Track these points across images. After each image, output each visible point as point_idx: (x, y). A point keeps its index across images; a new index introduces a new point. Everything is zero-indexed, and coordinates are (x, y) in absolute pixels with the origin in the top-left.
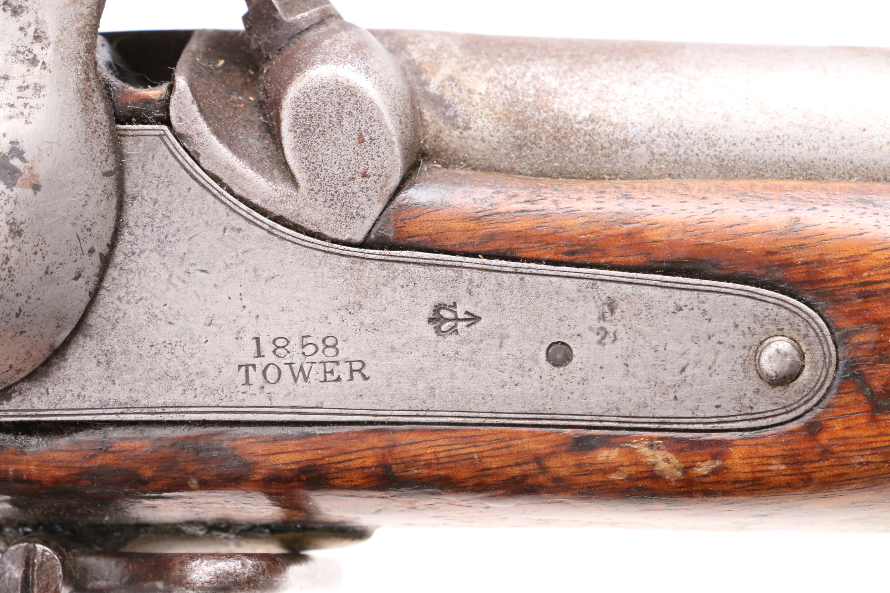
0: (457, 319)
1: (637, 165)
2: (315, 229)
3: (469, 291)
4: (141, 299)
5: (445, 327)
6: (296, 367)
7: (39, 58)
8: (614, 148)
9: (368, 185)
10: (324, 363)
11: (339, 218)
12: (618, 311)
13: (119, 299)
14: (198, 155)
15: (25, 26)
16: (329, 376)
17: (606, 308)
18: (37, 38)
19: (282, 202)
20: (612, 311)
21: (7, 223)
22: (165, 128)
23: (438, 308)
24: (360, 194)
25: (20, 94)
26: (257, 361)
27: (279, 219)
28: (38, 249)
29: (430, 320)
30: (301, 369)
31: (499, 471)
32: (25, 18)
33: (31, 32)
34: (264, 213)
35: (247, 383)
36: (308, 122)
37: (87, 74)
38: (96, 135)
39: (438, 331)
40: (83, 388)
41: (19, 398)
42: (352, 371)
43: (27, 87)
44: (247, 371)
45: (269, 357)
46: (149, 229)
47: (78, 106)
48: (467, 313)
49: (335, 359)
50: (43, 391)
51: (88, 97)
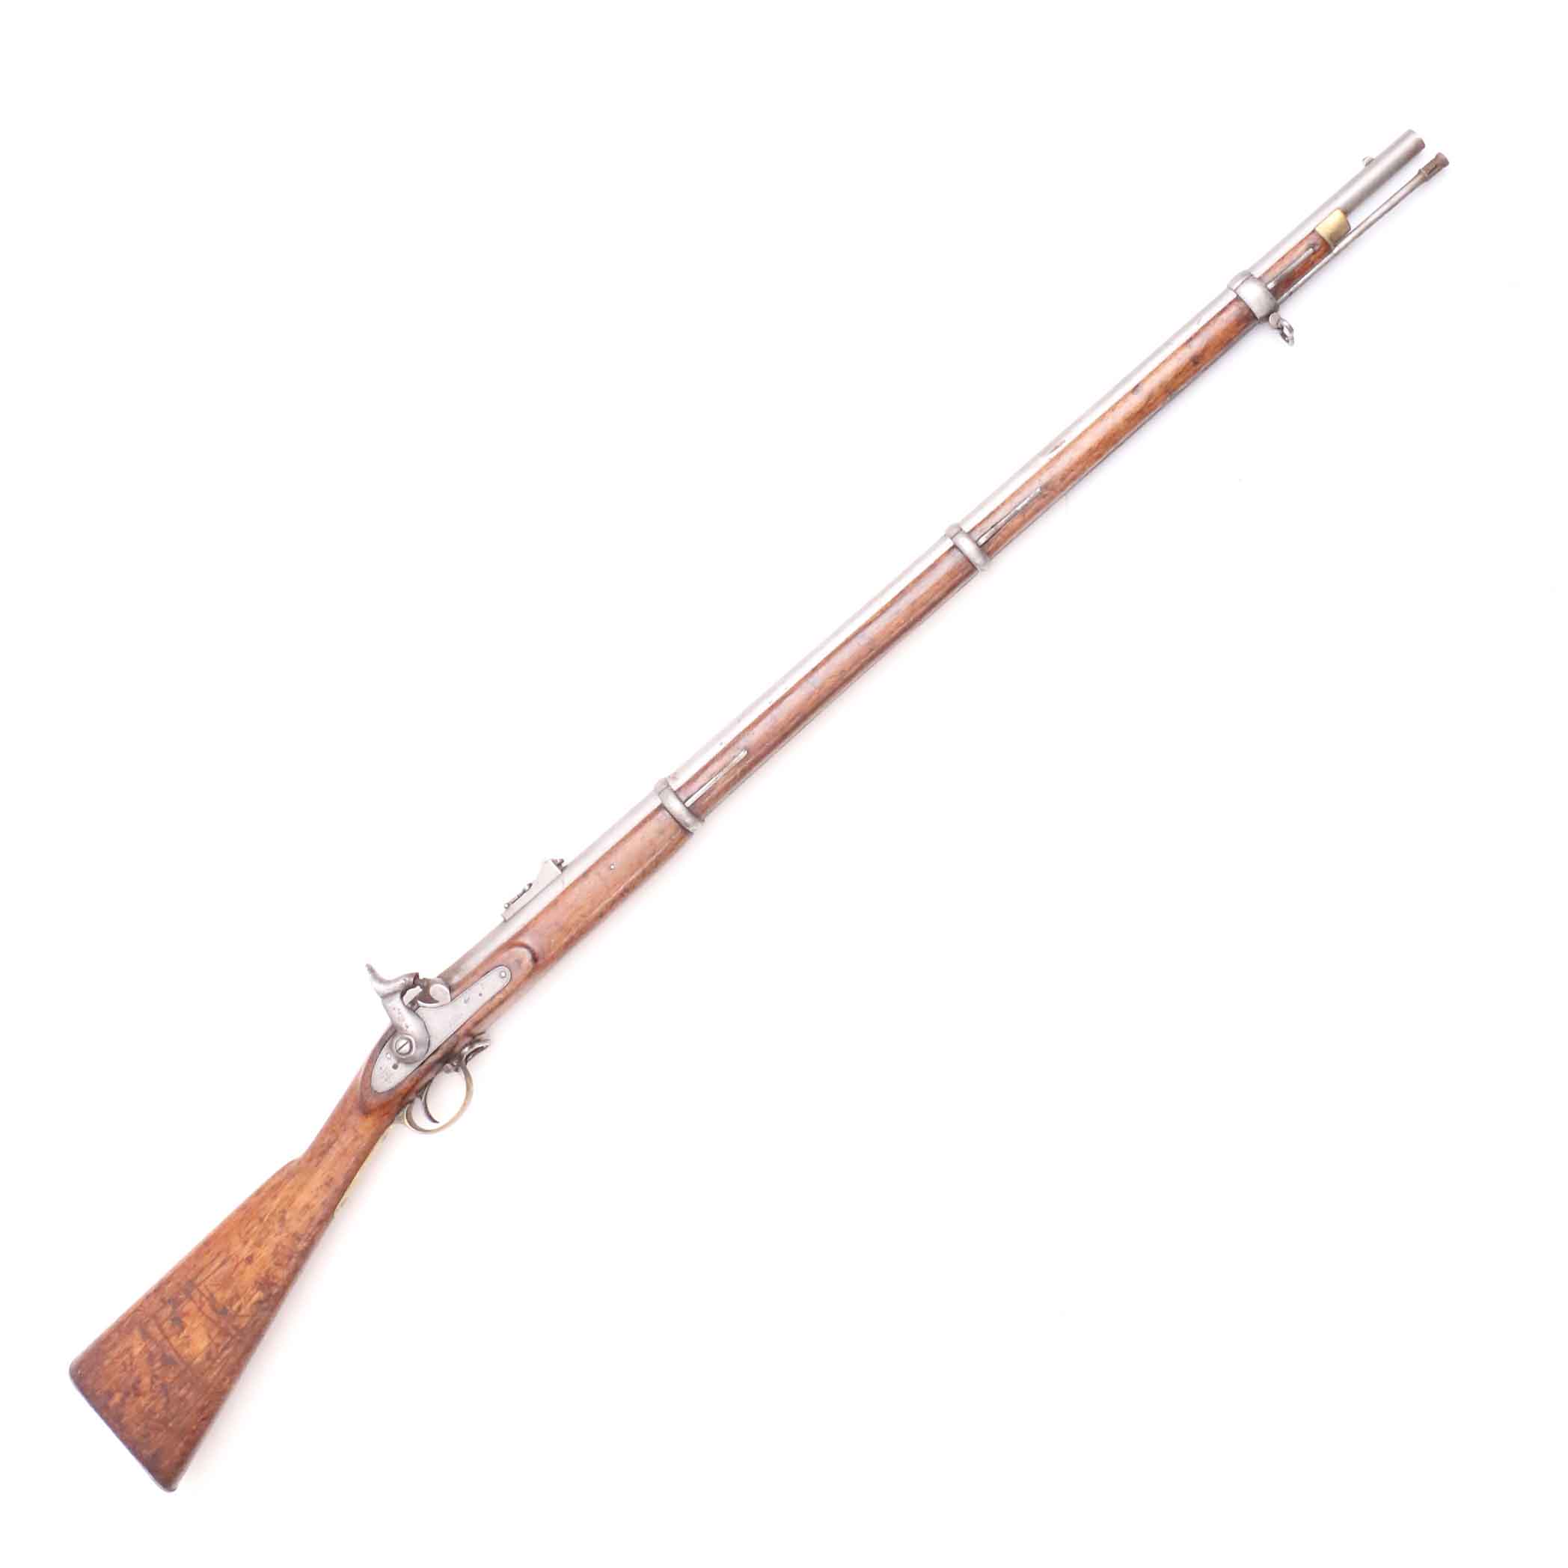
2: (445, 1003)
3: (467, 995)
4: (434, 1027)
7: (401, 1011)
11: (447, 1000)
13: (432, 1029)
14: (426, 1007)
15: (397, 1009)
17: (482, 985)
18: (400, 1009)
19: (439, 1004)
21: (412, 1031)
22: (420, 1007)
24: (446, 995)
27: (440, 1006)
28: (418, 1031)
34: (438, 1007)
36: (435, 992)
37: (407, 1008)
38: (414, 1014)
41: (430, 1050)
43: (403, 1016)
46: (429, 1020)
50: (432, 1047)
51: (409, 1011)
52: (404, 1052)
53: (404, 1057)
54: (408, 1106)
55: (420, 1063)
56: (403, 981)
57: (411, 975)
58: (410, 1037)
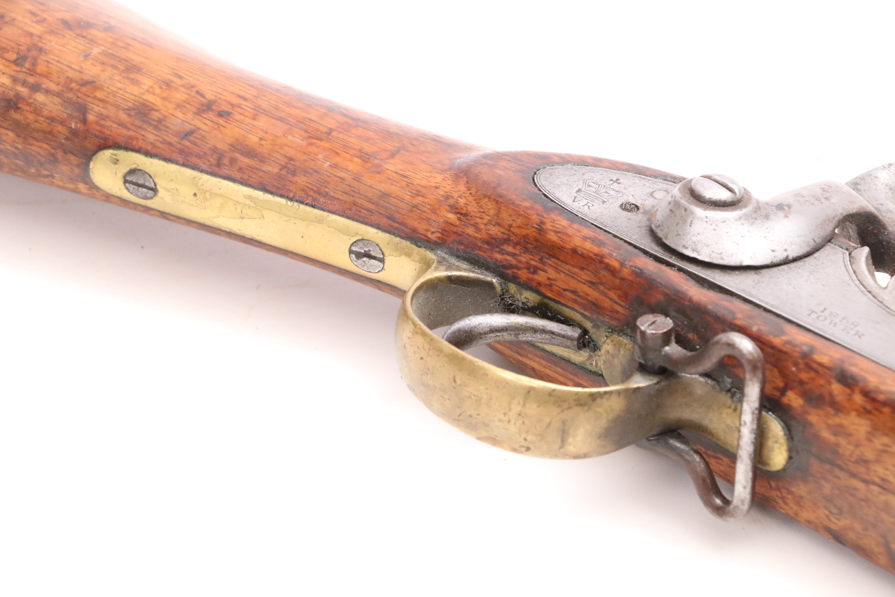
6: (833, 322)
10: (847, 326)
16: (845, 330)
19: (875, 288)
22: (848, 253)
26: (819, 313)
27: (869, 291)
35: (809, 315)
38: (821, 229)
42: (856, 334)
44: (812, 313)
45: (826, 314)
49: (852, 328)
51: (829, 221)
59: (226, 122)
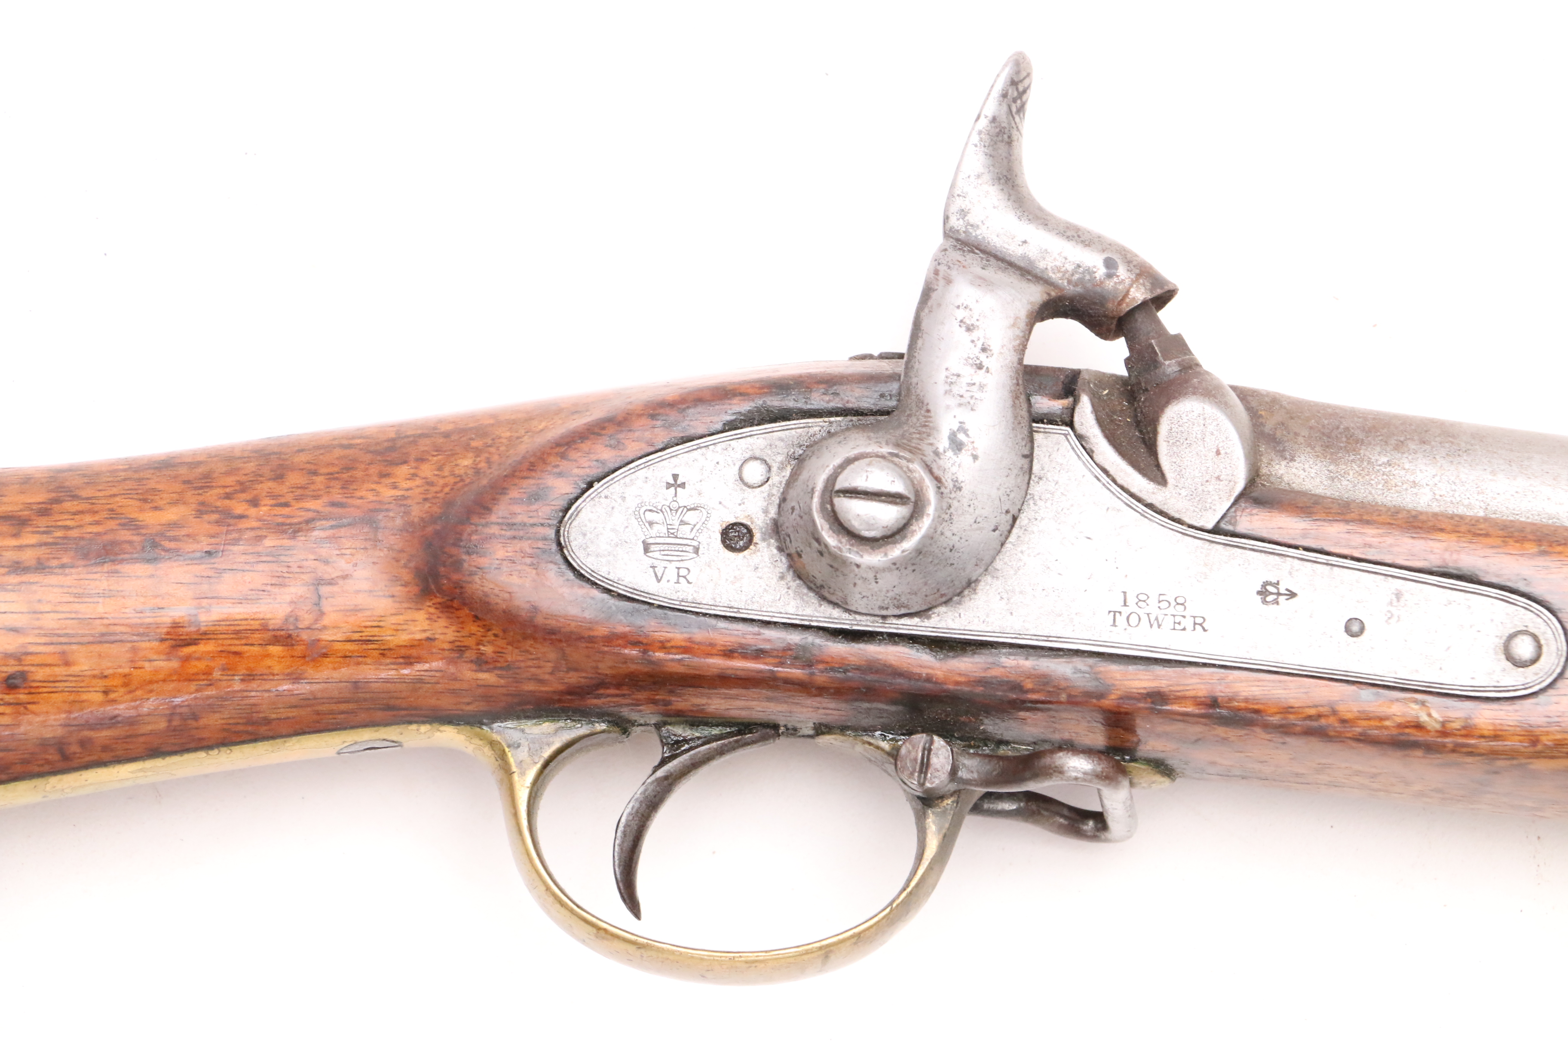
0: (1279, 594)
1: (1421, 501)
2: (1177, 516)
3: (1290, 573)
4: (1038, 554)
5: (1270, 598)
6: (1152, 618)
7: (984, 364)
8: (1405, 487)
9: (1221, 487)
10: (1174, 616)
11: (1197, 510)
12: (1402, 600)
13: (1022, 552)
14: (1093, 451)
15: (975, 339)
16: (1177, 626)
17: (1394, 597)
18: (984, 350)
19: (1153, 493)
20: (1398, 599)
21: (952, 480)
22: (1068, 429)
23: (1266, 584)
24: (1213, 493)
25: (968, 388)
26: (1123, 609)
27: (1150, 506)
28: (971, 503)
29: (1259, 593)
30: (1157, 619)
31: (1300, 710)
32: (975, 335)
33: (979, 345)
34: (1139, 500)
35: (1114, 625)
36: (1179, 436)
37: (1017, 380)
38: (1020, 426)
39: (1265, 602)
40: (988, 616)
41: (938, 619)
42: (1195, 624)
43: (974, 384)
44: (1114, 615)
45: (1132, 607)
46: (1049, 502)
47: (1010, 402)
48: (1287, 590)
49: (1183, 614)
50: (957, 615)
51: (1017, 398)
52: (856, 525)
53: (831, 539)
54: (601, 726)
55: (846, 621)
56: (1094, 261)
57: (1144, 273)
58: (931, 493)
59: (30, 693)
